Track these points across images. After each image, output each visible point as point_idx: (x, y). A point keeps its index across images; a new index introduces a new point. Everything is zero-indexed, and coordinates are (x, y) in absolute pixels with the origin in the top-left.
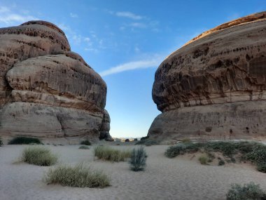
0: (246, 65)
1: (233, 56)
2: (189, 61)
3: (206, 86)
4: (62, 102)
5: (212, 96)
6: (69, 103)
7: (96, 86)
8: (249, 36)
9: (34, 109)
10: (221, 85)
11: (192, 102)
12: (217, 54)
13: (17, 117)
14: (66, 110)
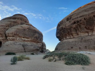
0: (84, 22)
1: (79, 19)
2: (65, 22)
3: (71, 31)
4: (24, 40)
5: (74, 35)
6: (27, 40)
7: (37, 34)
8: (85, 11)
9: (14, 43)
10: (76, 30)
11: (68, 38)
12: (74, 19)
13: (8, 46)
14: (26, 43)
